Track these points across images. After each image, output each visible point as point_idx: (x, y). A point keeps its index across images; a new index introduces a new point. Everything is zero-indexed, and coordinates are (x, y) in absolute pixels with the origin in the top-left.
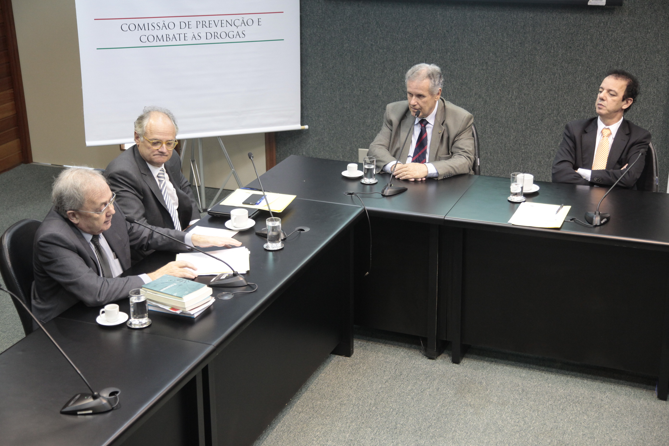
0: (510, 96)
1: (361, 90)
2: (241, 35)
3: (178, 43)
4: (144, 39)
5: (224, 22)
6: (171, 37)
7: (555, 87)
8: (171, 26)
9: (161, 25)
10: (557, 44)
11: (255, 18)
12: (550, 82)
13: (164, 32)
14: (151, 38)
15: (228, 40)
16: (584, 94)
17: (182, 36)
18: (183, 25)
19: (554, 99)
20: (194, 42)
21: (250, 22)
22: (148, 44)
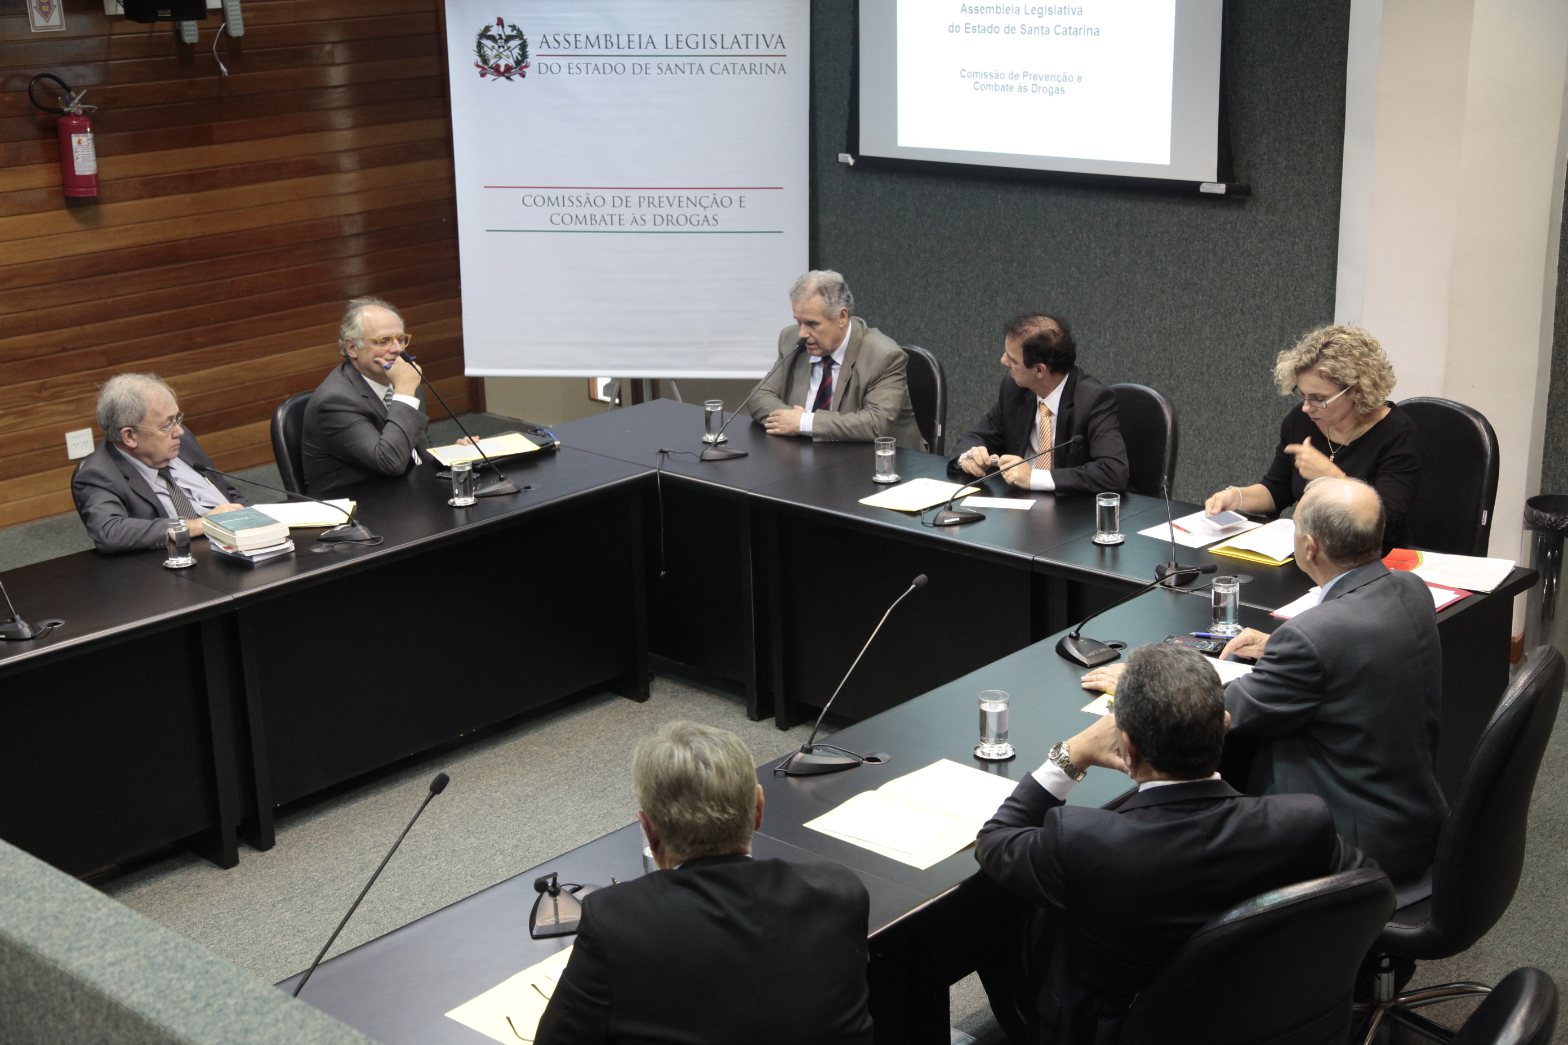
0: (1102, 340)
1: (895, 319)
2: (712, 221)
3: (609, 228)
4: (557, 219)
5: (684, 200)
6: (598, 218)
7: (1165, 329)
8: (599, 202)
9: (583, 200)
10: (1165, 256)
11: (735, 195)
12: (1158, 319)
13: (588, 210)
14: (567, 219)
15: (689, 227)
16: (1207, 343)
17: (616, 218)
18: (618, 201)
19: (1165, 350)
20: (635, 228)
21: (726, 201)
22: (562, 227)
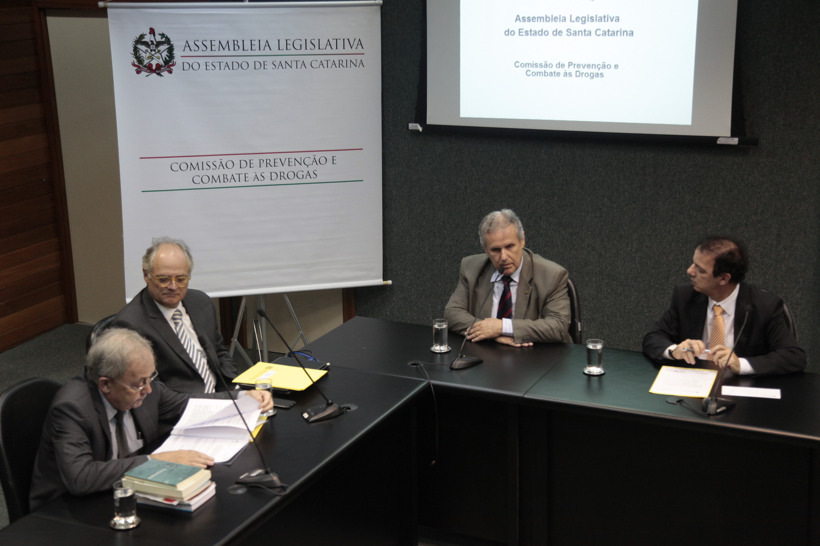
0: (629, 249)
2: (313, 175)
3: (238, 184)
4: (197, 180)
5: (292, 160)
6: (229, 177)
8: (230, 165)
9: (217, 164)
10: (683, 188)
11: (329, 155)
12: (676, 233)
13: (221, 172)
14: (205, 179)
15: (296, 180)
17: (242, 177)
18: (244, 164)
20: (256, 183)
21: (323, 161)
22: (202, 185)
